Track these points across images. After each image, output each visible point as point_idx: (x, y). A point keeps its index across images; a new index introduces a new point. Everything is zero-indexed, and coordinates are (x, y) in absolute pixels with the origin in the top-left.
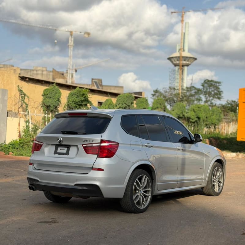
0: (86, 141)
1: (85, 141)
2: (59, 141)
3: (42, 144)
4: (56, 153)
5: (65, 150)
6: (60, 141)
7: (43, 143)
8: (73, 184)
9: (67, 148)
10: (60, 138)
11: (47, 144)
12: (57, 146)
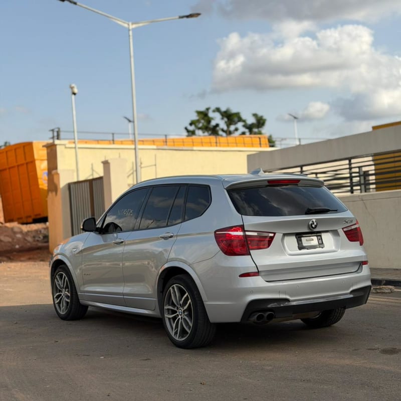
0: (347, 222)
2: (313, 226)
3: (271, 235)
4: (301, 247)
5: (314, 241)
6: (315, 225)
7: (275, 234)
8: (348, 291)
9: (317, 236)
10: (315, 221)
11: (283, 234)
12: (299, 236)
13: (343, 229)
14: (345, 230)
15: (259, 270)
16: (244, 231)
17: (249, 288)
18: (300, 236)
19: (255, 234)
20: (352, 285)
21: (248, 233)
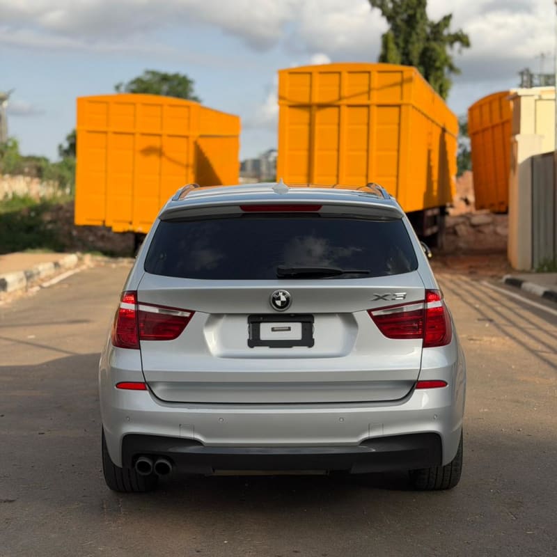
0: (383, 298)
1: (379, 298)
2: (279, 303)
3: (187, 315)
4: (254, 342)
5: (296, 331)
6: (282, 302)
7: (193, 313)
8: (356, 440)
9: (302, 322)
10: (284, 294)
11: (212, 314)
12: (255, 321)
13: (370, 311)
14: (375, 313)
15: (147, 380)
16: (136, 303)
17: (126, 411)
18: (257, 320)
19: (156, 310)
20: (369, 429)
21: (142, 308)
